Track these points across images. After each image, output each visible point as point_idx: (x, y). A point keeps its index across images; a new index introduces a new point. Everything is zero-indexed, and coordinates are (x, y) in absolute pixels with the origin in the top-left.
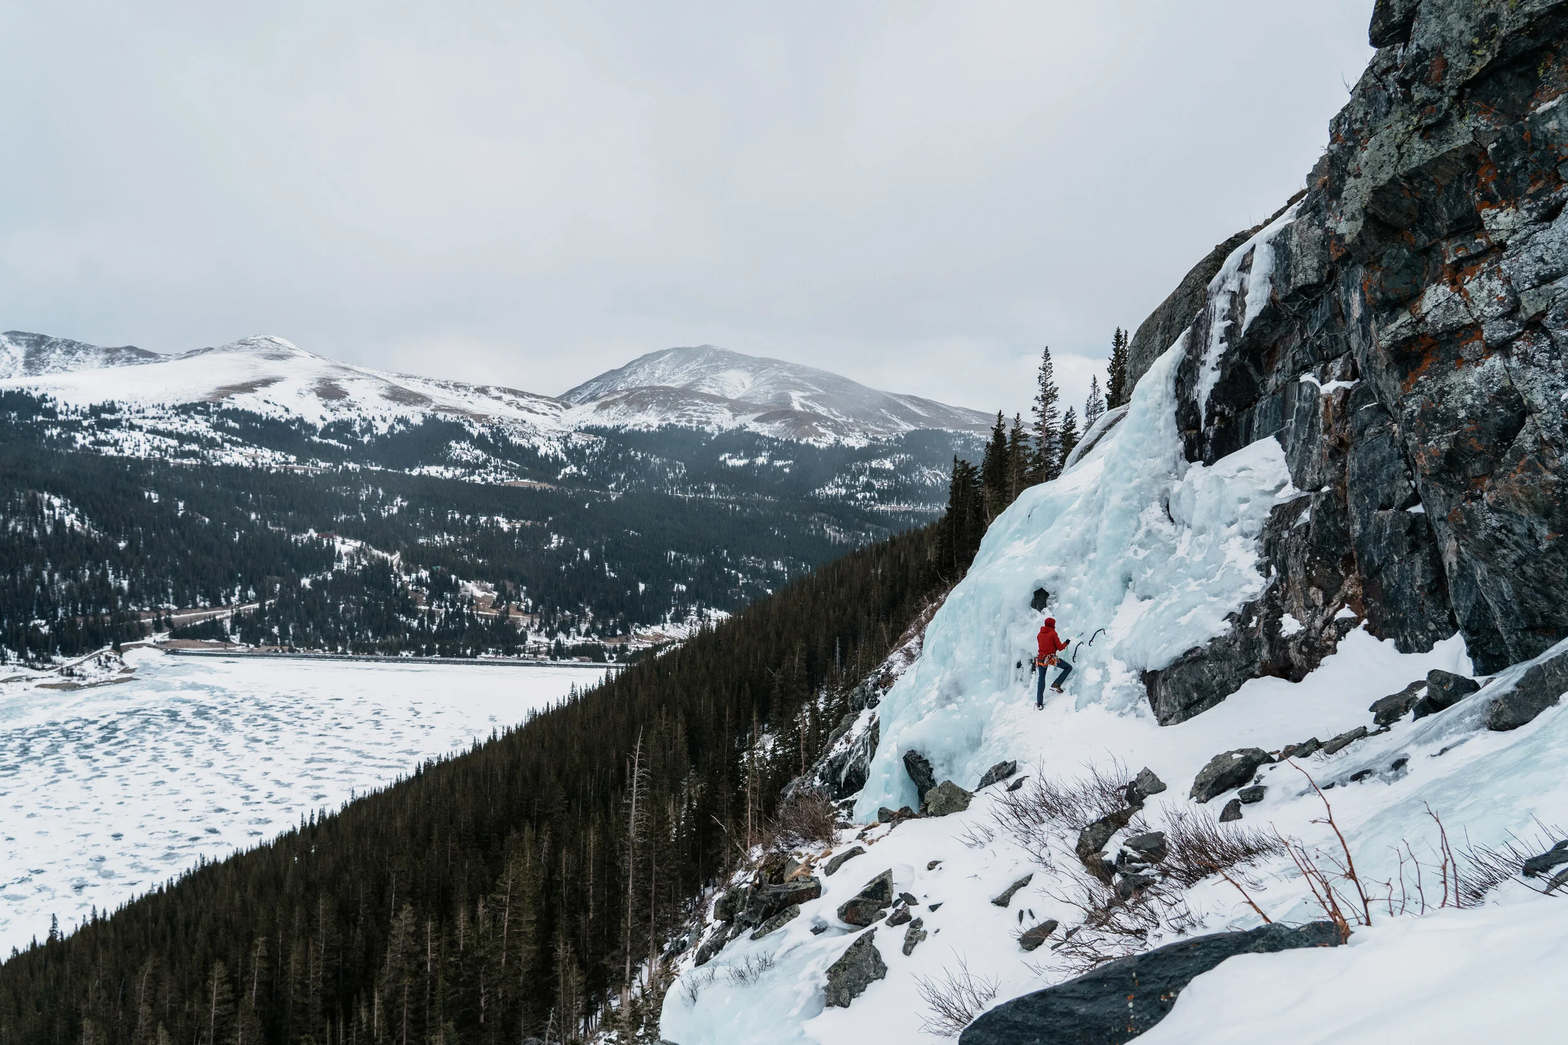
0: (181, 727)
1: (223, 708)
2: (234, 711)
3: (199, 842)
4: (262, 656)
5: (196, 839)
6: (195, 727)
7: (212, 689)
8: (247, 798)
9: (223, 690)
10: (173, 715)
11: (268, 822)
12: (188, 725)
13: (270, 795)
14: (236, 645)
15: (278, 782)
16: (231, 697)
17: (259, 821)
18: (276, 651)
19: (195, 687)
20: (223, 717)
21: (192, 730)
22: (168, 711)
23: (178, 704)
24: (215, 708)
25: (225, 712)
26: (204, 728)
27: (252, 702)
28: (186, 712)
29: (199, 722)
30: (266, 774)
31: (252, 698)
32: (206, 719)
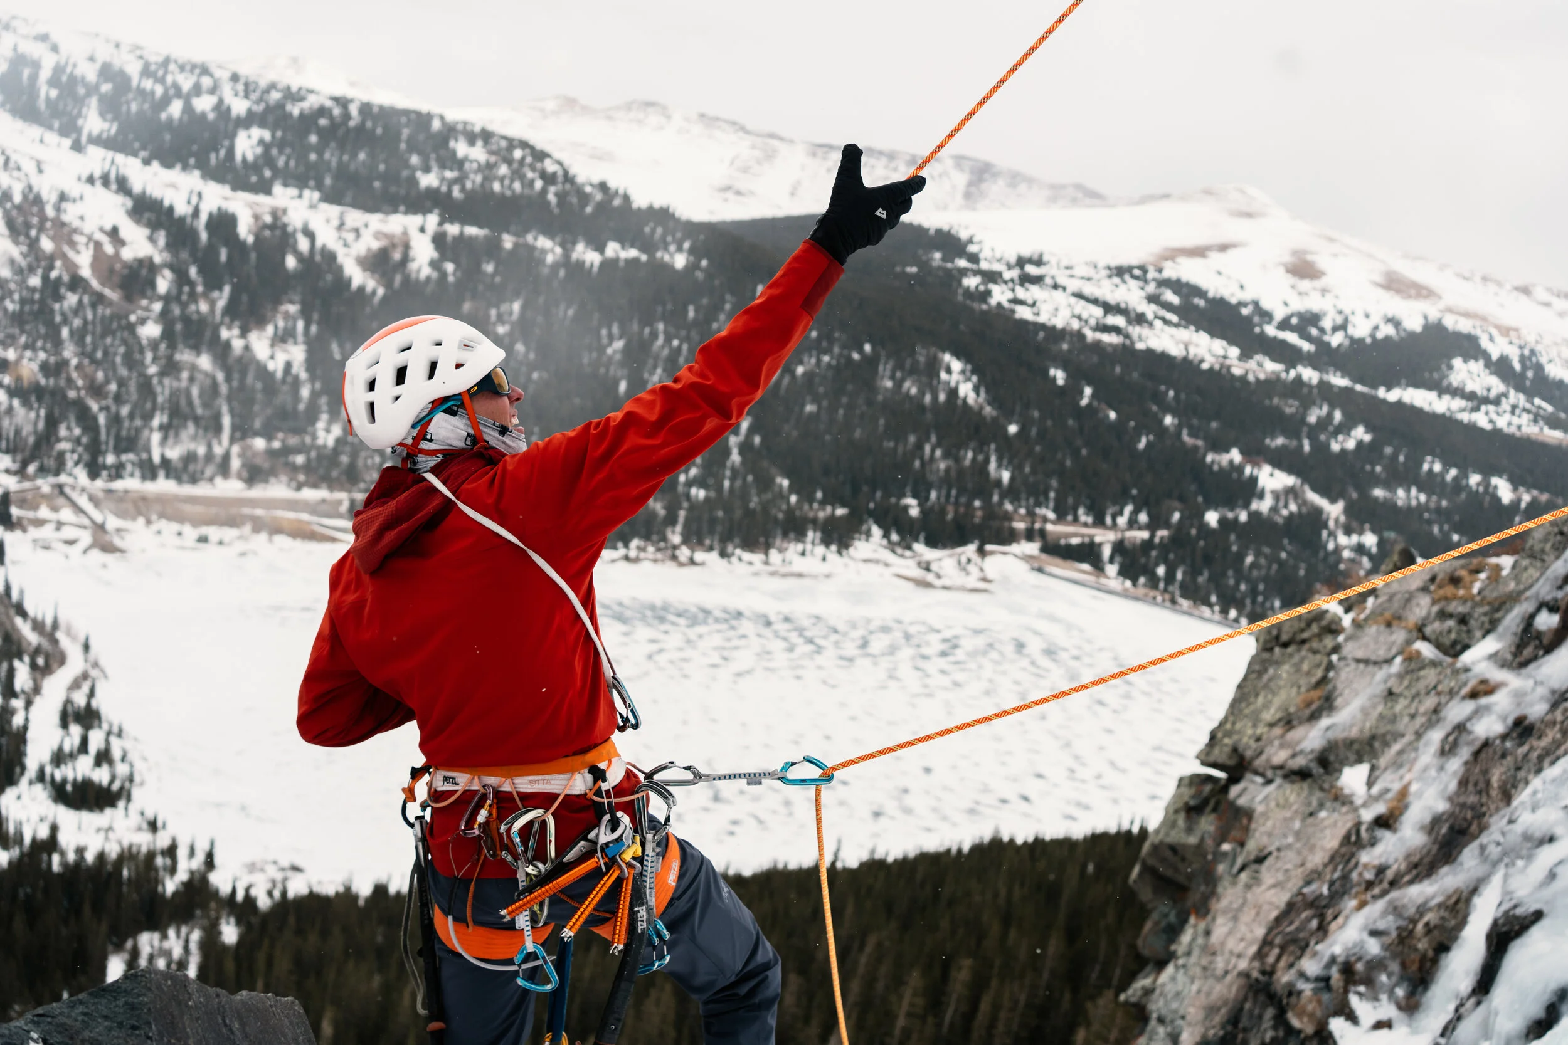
0: (1025, 663)
1: (1075, 652)
2: (1086, 660)
3: (1006, 806)
4: (1136, 598)
5: (1004, 801)
6: (1038, 667)
7: (1069, 627)
8: (1072, 771)
9: (1081, 631)
10: (1020, 646)
11: (1087, 807)
12: (1033, 663)
13: (1099, 777)
14: (1108, 578)
15: (1112, 764)
16: (1089, 641)
17: (1079, 804)
18: (1154, 598)
19: (1052, 618)
20: (1074, 664)
21: (1034, 670)
22: (1016, 640)
23: (1029, 635)
24: (1065, 650)
25: (1077, 658)
26: (1047, 670)
28: (1035, 646)
29: (1044, 662)
30: (1102, 748)
32: (1055, 660)
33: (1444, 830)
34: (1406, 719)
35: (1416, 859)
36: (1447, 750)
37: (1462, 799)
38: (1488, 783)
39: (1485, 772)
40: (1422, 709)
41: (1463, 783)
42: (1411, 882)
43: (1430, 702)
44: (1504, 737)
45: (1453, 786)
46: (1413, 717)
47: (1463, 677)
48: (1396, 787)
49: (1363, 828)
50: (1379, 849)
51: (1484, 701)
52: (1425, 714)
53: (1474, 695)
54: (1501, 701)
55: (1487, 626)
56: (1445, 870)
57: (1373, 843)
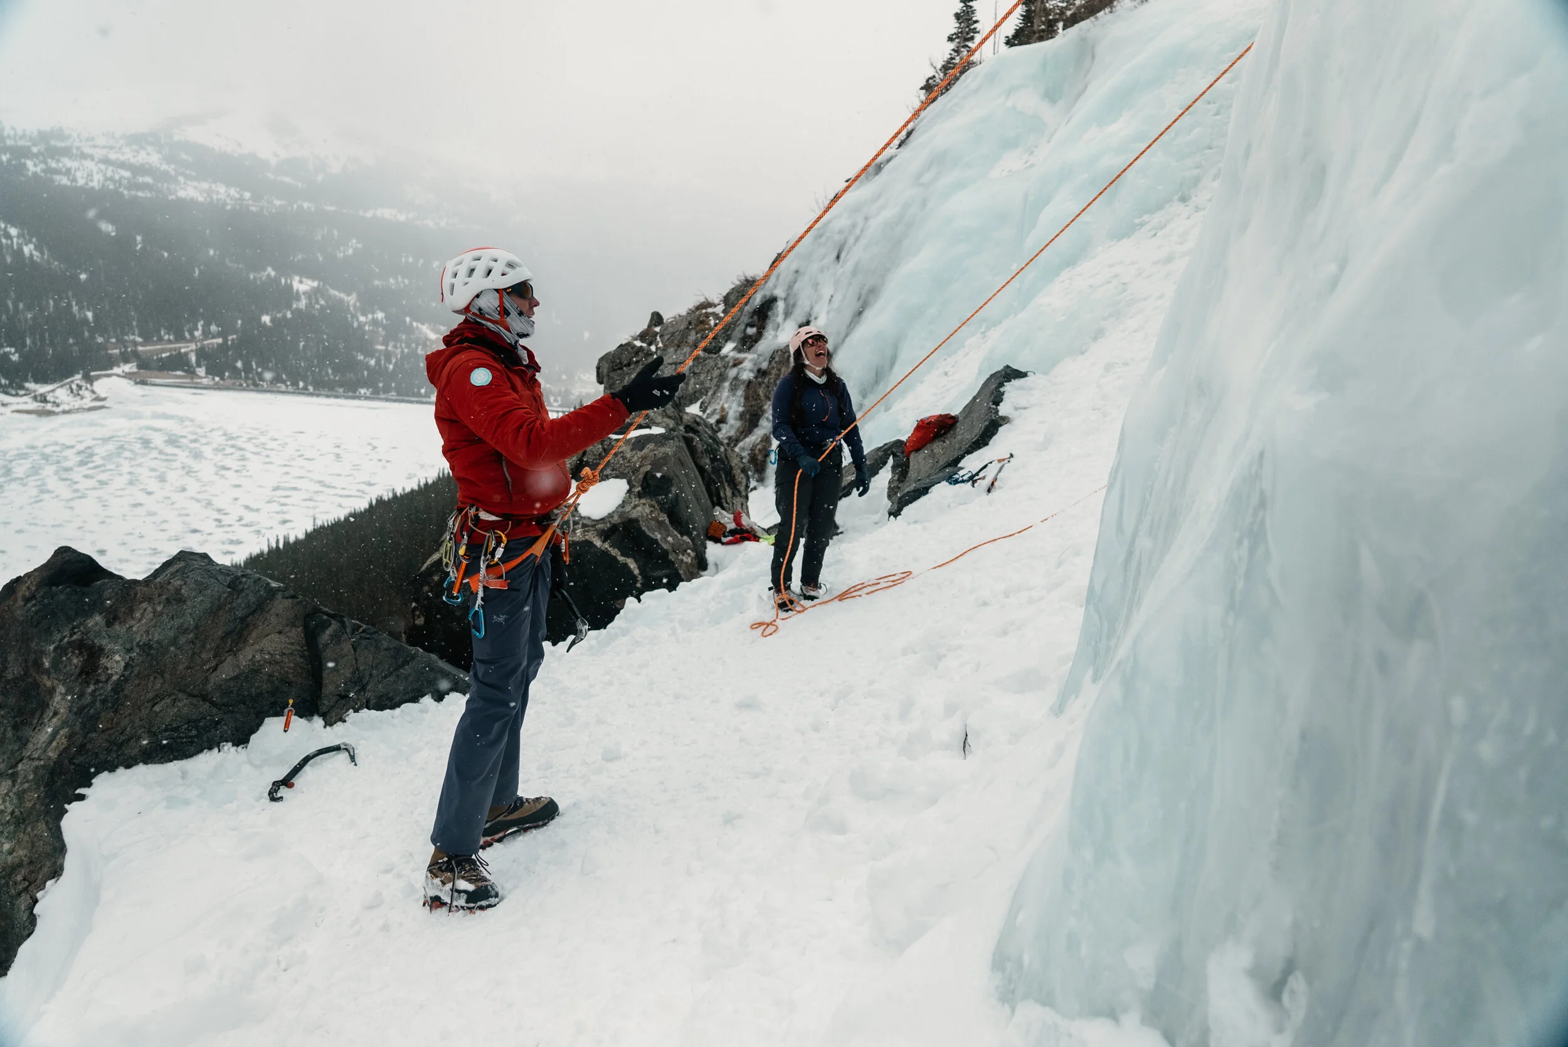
0: (155, 454)
1: (193, 437)
2: (203, 440)
4: (227, 388)
6: (167, 455)
7: (182, 420)
8: (219, 521)
9: (192, 420)
10: (146, 443)
11: (239, 542)
12: (161, 452)
13: (240, 519)
14: (201, 378)
15: (247, 507)
16: (201, 427)
17: (232, 542)
18: (241, 385)
19: (165, 416)
20: (193, 445)
21: (164, 457)
22: (141, 438)
23: (150, 432)
24: (185, 437)
25: (195, 441)
26: (176, 455)
27: (220, 433)
28: (158, 440)
29: (170, 450)
30: (236, 499)
31: (219, 429)
32: (178, 447)
33: (748, 417)
34: (708, 382)
35: (741, 430)
36: (733, 389)
37: (749, 404)
38: (759, 395)
39: (755, 391)
40: (714, 376)
41: (746, 398)
42: (744, 438)
43: (716, 373)
44: (756, 377)
45: (742, 400)
46: (711, 380)
47: (727, 359)
48: (718, 407)
49: (714, 427)
50: (724, 431)
51: (740, 366)
52: (716, 377)
53: (735, 365)
54: (747, 364)
55: (726, 338)
56: (755, 430)
57: (720, 430)
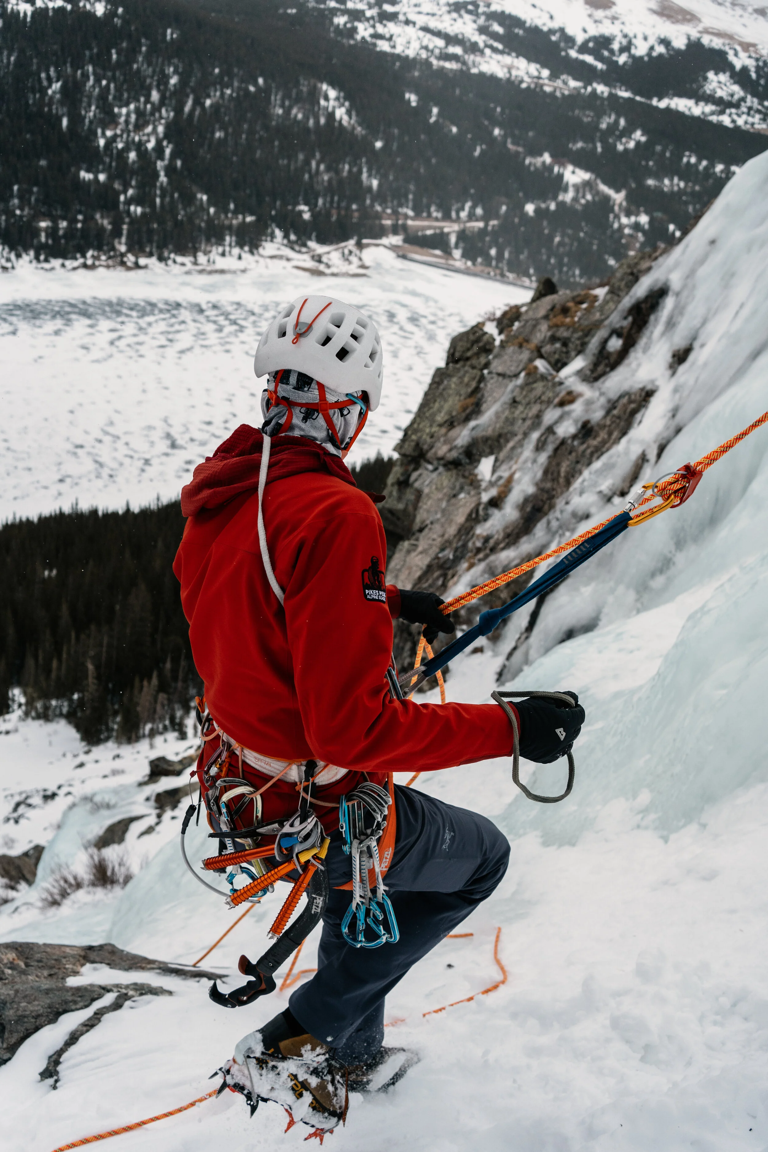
0: (395, 328)
1: (432, 318)
2: (440, 323)
3: (386, 435)
4: (475, 275)
5: (384, 432)
6: (405, 331)
7: (427, 299)
9: (436, 302)
10: (391, 316)
12: (401, 329)
14: (455, 260)
16: (442, 309)
18: (489, 273)
19: (414, 294)
20: (431, 327)
21: (402, 333)
22: (388, 311)
23: (398, 307)
24: (425, 317)
25: (433, 323)
26: (412, 333)
27: (457, 318)
28: (402, 315)
29: (410, 327)
31: (458, 314)
32: (417, 326)
